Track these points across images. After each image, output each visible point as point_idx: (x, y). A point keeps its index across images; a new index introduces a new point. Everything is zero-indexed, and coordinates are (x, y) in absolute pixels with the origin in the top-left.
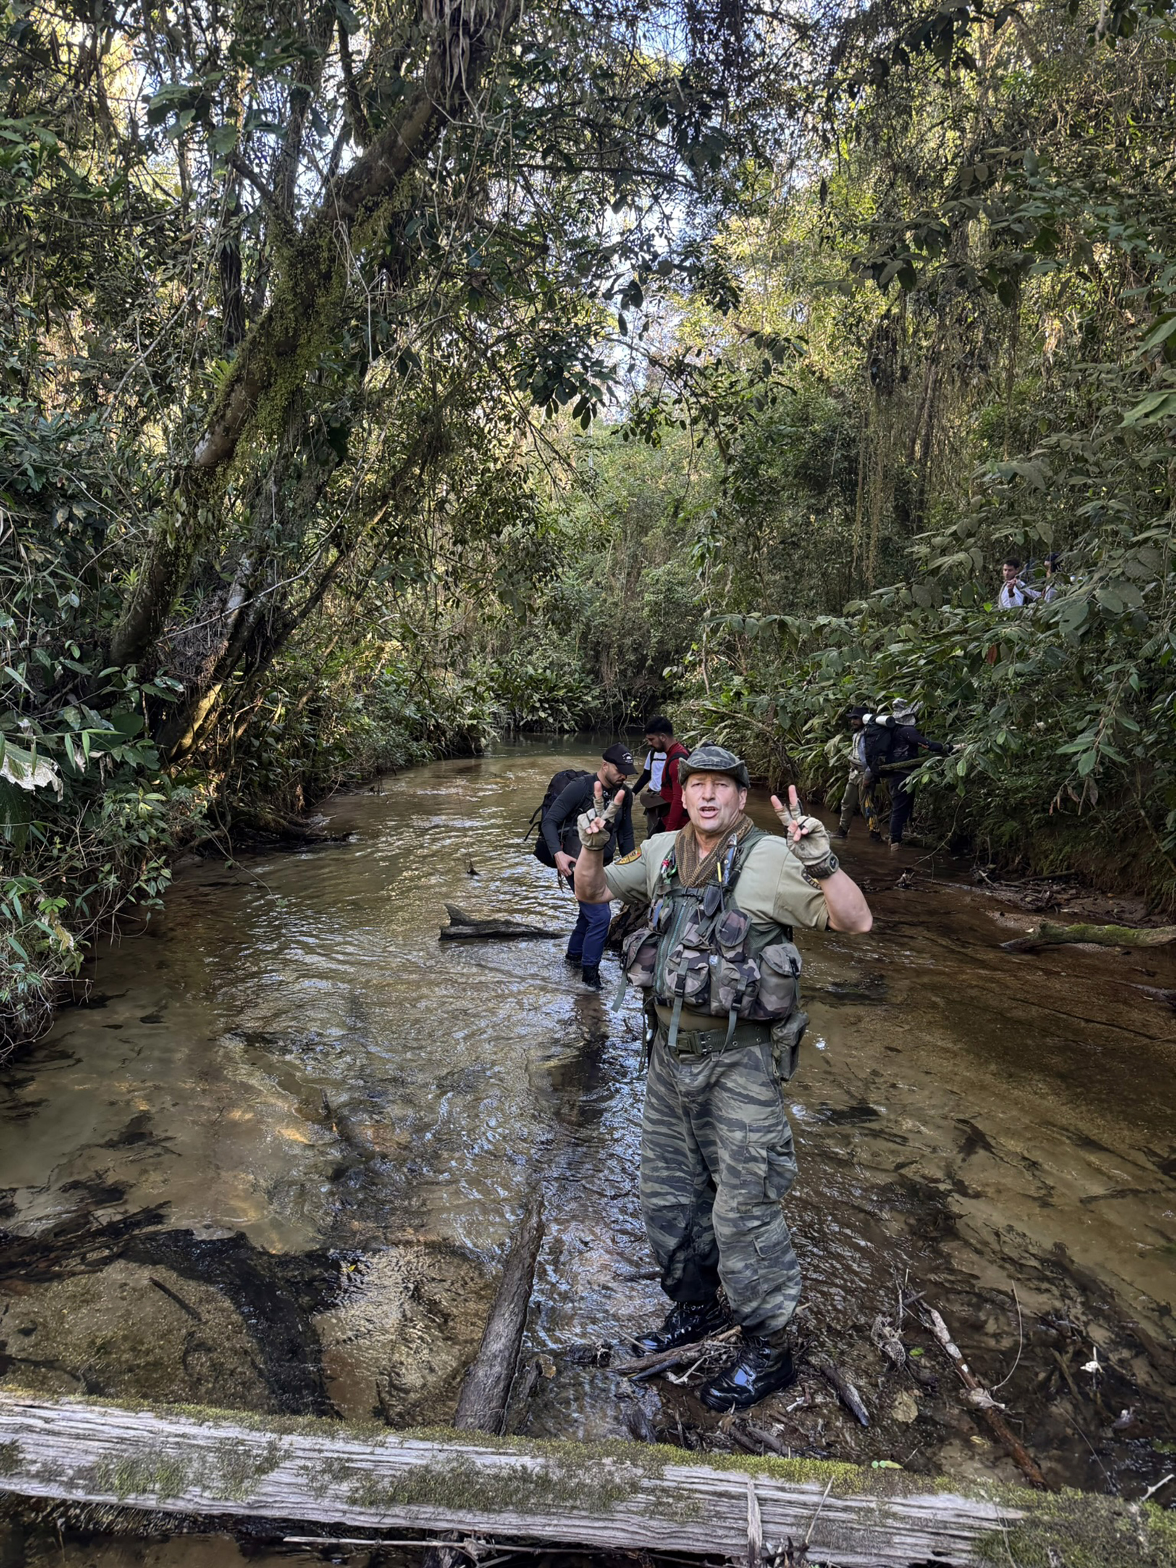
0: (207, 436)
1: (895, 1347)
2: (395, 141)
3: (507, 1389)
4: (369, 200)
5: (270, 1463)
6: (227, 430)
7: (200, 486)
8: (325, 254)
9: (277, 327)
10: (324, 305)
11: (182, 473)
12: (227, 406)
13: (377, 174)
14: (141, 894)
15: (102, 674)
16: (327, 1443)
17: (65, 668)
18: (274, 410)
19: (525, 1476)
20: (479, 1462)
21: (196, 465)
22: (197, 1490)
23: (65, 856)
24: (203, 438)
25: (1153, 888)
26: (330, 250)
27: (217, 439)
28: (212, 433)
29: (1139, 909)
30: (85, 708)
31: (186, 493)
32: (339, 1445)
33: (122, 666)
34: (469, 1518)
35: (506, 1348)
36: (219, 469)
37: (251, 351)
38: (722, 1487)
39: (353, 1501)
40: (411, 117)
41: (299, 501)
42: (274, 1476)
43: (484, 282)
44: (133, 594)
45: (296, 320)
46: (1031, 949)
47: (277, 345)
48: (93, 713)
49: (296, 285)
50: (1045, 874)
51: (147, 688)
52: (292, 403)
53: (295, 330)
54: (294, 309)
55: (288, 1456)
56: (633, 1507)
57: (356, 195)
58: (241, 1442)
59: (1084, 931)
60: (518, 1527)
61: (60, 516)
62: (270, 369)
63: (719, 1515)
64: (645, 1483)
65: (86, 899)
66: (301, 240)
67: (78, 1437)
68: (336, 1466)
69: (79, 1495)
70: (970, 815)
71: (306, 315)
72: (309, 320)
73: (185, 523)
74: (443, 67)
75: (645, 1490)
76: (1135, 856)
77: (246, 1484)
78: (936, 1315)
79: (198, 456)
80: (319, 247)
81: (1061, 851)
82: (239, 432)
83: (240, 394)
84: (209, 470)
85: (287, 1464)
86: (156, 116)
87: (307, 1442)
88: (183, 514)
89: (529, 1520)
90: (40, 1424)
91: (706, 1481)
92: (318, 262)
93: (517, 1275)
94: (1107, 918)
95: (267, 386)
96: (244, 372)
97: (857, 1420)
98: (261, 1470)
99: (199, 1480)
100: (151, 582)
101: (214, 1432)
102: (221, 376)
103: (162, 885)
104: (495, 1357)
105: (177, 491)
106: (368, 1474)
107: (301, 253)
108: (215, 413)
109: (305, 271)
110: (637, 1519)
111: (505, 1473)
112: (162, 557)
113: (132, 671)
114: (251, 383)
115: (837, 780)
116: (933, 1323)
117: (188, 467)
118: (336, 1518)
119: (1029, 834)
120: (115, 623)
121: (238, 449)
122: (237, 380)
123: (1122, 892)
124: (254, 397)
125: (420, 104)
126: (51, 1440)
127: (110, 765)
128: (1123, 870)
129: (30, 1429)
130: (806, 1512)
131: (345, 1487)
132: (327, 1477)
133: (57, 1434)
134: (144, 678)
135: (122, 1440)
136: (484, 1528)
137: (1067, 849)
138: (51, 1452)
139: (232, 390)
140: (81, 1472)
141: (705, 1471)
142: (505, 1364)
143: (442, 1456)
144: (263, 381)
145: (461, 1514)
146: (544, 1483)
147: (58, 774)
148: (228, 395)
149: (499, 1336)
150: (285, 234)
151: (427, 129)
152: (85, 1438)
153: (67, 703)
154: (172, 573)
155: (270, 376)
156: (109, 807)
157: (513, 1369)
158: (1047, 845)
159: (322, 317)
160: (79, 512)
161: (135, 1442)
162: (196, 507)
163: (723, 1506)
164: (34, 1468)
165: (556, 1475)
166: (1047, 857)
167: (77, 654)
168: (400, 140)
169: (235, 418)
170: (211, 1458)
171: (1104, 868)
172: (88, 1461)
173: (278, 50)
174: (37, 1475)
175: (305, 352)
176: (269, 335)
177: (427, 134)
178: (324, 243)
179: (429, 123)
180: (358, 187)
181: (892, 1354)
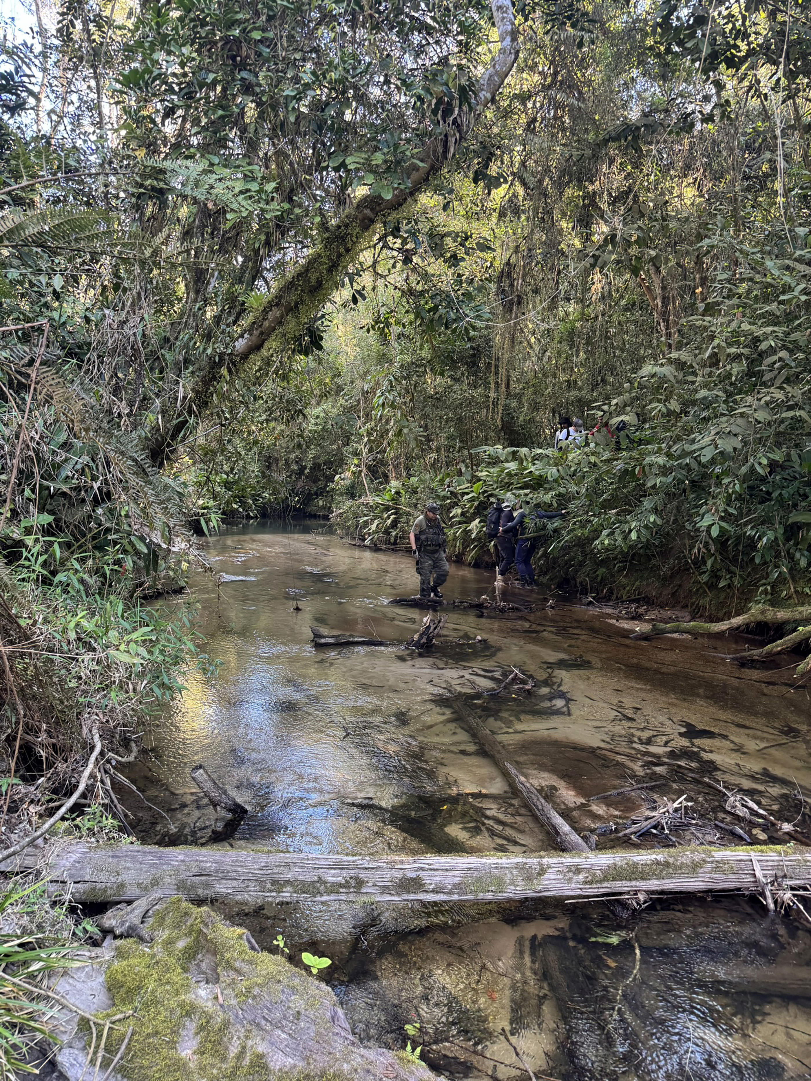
0: (246, 336)
1: (742, 811)
5: (542, 871)
6: (262, 333)
8: (353, 239)
16: (564, 860)
18: (298, 324)
19: (658, 863)
20: (635, 859)
21: (236, 352)
22: (513, 887)
24: (243, 337)
25: (693, 604)
26: (356, 237)
27: (254, 338)
28: (251, 335)
31: (228, 369)
32: (570, 860)
34: (638, 884)
36: (252, 356)
37: (289, 288)
38: (739, 858)
39: (586, 883)
42: (546, 876)
45: (326, 274)
46: (646, 638)
47: (311, 287)
55: (549, 867)
56: (706, 870)
58: (526, 864)
59: (678, 627)
60: (659, 885)
62: (302, 301)
63: (741, 869)
64: (708, 859)
67: (447, 870)
68: (573, 869)
69: (455, 897)
72: (332, 274)
75: (709, 862)
77: (535, 881)
78: (746, 799)
79: (238, 347)
81: (633, 584)
82: (269, 336)
84: (245, 356)
85: (550, 870)
87: (555, 860)
89: (664, 882)
90: (427, 866)
91: (732, 856)
94: (670, 620)
96: (283, 301)
97: (745, 840)
98: (539, 874)
99: (513, 883)
101: (509, 861)
104: (571, 832)
106: (588, 870)
107: (337, 236)
108: (254, 323)
109: (337, 247)
110: (708, 875)
111: (649, 862)
116: (747, 802)
117: (231, 354)
118: (579, 892)
119: (613, 576)
121: (267, 345)
122: (275, 304)
123: (674, 607)
126: (436, 873)
128: (673, 594)
129: (422, 869)
130: (776, 863)
131: (581, 877)
132: (571, 874)
133: (437, 870)
135: (469, 869)
136: (644, 888)
137: (637, 583)
138: (437, 878)
139: (270, 310)
140: (455, 886)
141: (728, 853)
143: (617, 859)
145: (634, 883)
146: (667, 864)
148: (265, 313)
149: (563, 824)
152: (451, 870)
158: (625, 581)
161: (476, 869)
163: (742, 865)
164: (431, 887)
165: (671, 860)
166: (624, 589)
169: (269, 327)
170: (515, 872)
171: (661, 594)
172: (457, 880)
174: (433, 891)
178: (354, 232)
181: (741, 814)
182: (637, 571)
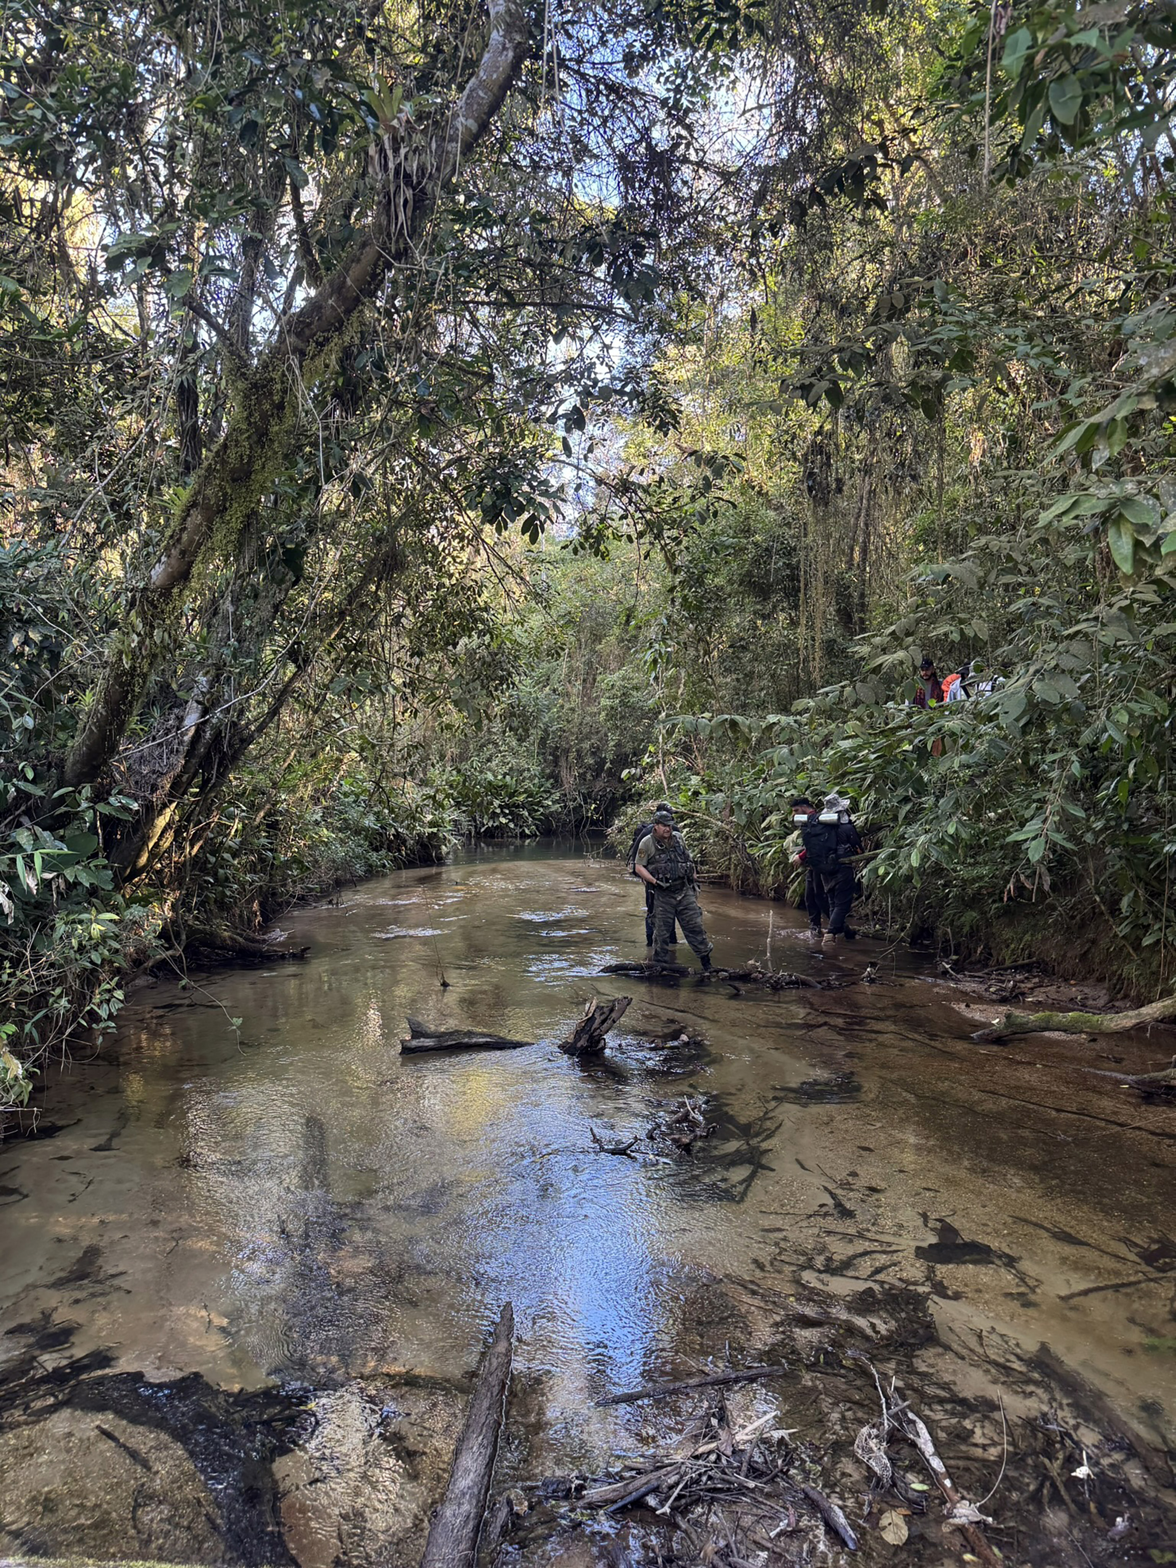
0: (163, 559)
1: (880, 1463)
2: (344, 282)
3: (476, 1530)
4: (320, 336)
6: (183, 553)
7: (156, 607)
8: (279, 386)
9: (232, 455)
10: (277, 433)
11: (138, 595)
12: (183, 530)
13: (328, 312)
14: (93, 1016)
15: (56, 795)
17: (18, 789)
18: (230, 532)
21: (152, 587)
23: (14, 981)
24: (159, 561)
25: (1114, 973)
26: (283, 382)
27: (173, 561)
28: (169, 556)
29: (1102, 996)
30: (38, 829)
31: (142, 614)
33: (75, 786)
35: (475, 1484)
36: (175, 590)
37: (206, 477)
40: (359, 260)
41: (256, 619)
43: (432, 409)
44: (88, 714)
45: (251, 448)
46: (999, 1040)
47: (232, 471)
48: (46, 834)
49: (250, 415)
50: (1008, 963)
51: (101, 808)
52: (247, 526)
53: (250, 457)
54: (249, 438)
57: (307, 332)
59: (1048, 1020)
61: (16, 641)
62: (225, 495)
65: (35, 1025)
66: (255, 374)
70: (930, 906)
71: (260, 443)
72: (263, 448)
73: (141, 643)
74: (389, 216)
76: (1094, 942)
78: (921, 1425)
79: (154, 578)
80: (272, 379)
81: (1021, 939)
82: (195, 554)
83: (196, 517)
84: (166, 592)
86: (114, 263)
88: (139, 635)
92: (271, 394)
93: (486, 1404)
94: (1071, 1004)
95: (222, 510)
96: (200, 498)
97: (844, 1544)
100: (106, 702)
102: (177, 502)
103: (115, 1007)
104: (464, 1494)
105: (133, 613)
107: (255, 385)
108: (171, 537)
109: (259, 402)
112: (118, 677)
113: (87, 791)
114: (207, 508)
115: (798, 875)
116: (918, 1435)
117: (145, 589)
119: (989, 925)
120: (70, 743)
121: (195, 570)
122: (193, 505)
123: (1085, 979)
124: (210, 521)
125: (367, 249)
127: (62, 886)
128: (1084, 957)
134: (100, 796)
137: (1027, 937)
139: (188, 515)
142: (474, 1502)
144: (218, 506)
147: (9, 896)
148: (184, 519)
149: (467, 1471)
150: (239, 368)
151: (374, 270)
153: (20, 825)
154: (127, 692)
155: (225, 500)
156: (61, 929)
157: (483, 1506)
158: (1007, 934)
159: (276, 444)
160: (35, 636)
162: (152, 627)
166: (1008, 946)
167: (30, 775)
168: (349, 282)
169: (191, 541)
171: (1064, 956)
173: (230, 203)
175: (259, 477)
176: (224, 463)
177: (374, 276)
178: (276, 376)
179: (376, 265)
180: (309, 325)
181: (876, 1469)
182: (1026, 916)
